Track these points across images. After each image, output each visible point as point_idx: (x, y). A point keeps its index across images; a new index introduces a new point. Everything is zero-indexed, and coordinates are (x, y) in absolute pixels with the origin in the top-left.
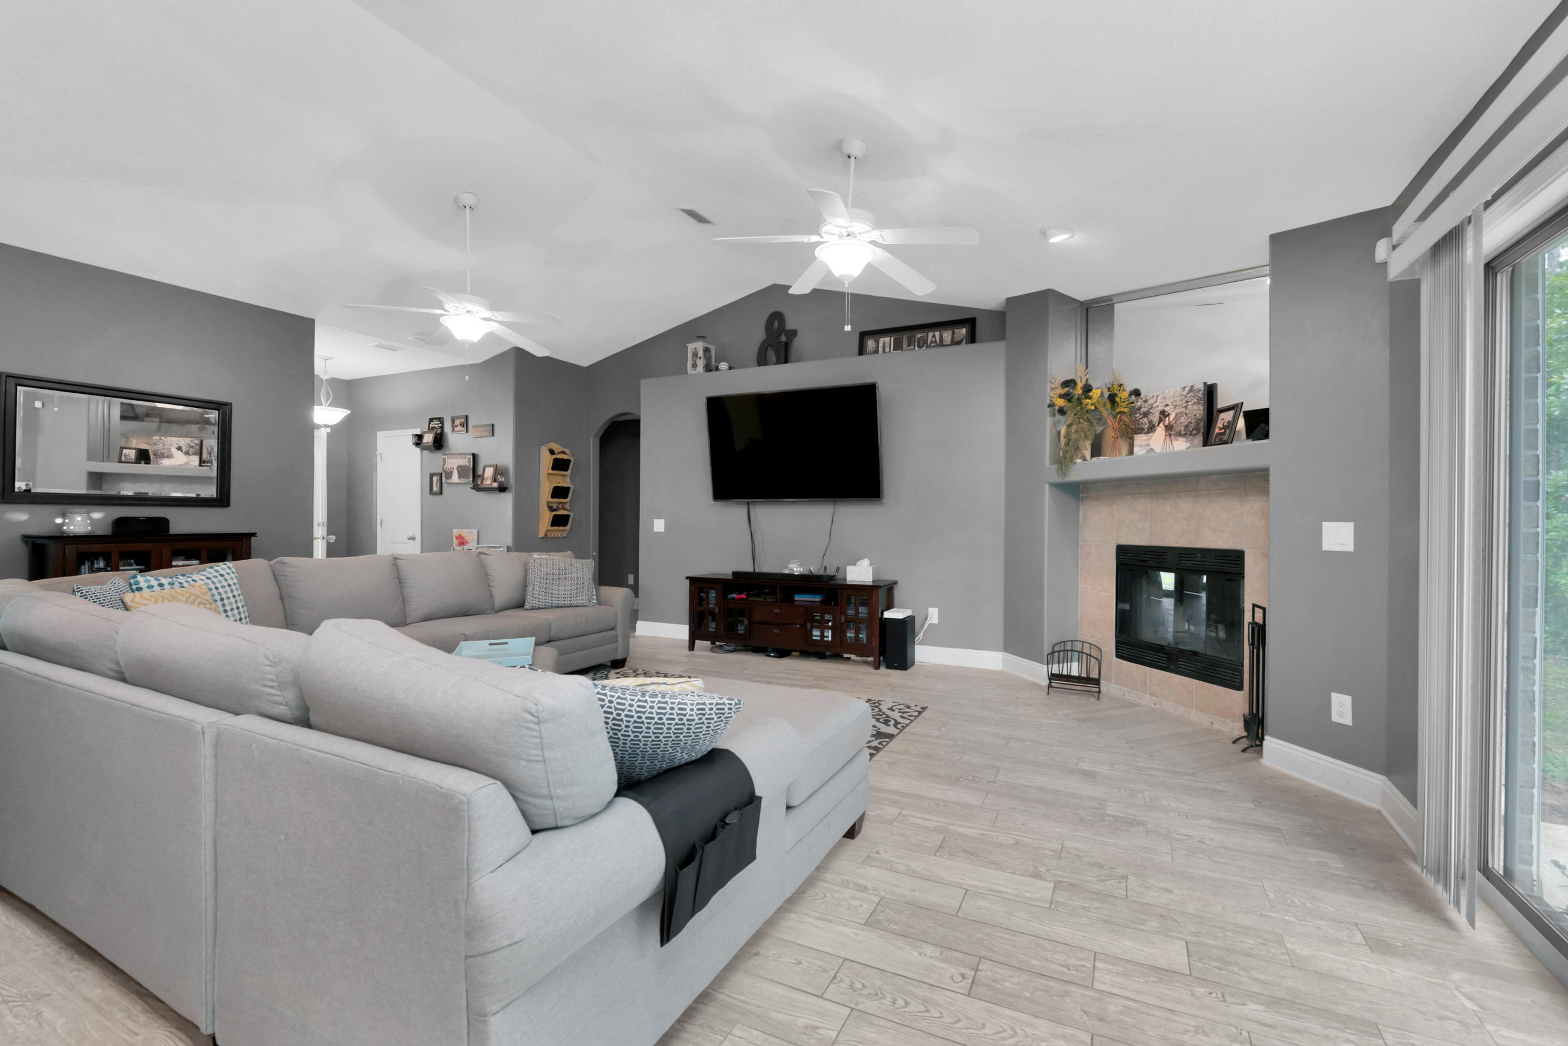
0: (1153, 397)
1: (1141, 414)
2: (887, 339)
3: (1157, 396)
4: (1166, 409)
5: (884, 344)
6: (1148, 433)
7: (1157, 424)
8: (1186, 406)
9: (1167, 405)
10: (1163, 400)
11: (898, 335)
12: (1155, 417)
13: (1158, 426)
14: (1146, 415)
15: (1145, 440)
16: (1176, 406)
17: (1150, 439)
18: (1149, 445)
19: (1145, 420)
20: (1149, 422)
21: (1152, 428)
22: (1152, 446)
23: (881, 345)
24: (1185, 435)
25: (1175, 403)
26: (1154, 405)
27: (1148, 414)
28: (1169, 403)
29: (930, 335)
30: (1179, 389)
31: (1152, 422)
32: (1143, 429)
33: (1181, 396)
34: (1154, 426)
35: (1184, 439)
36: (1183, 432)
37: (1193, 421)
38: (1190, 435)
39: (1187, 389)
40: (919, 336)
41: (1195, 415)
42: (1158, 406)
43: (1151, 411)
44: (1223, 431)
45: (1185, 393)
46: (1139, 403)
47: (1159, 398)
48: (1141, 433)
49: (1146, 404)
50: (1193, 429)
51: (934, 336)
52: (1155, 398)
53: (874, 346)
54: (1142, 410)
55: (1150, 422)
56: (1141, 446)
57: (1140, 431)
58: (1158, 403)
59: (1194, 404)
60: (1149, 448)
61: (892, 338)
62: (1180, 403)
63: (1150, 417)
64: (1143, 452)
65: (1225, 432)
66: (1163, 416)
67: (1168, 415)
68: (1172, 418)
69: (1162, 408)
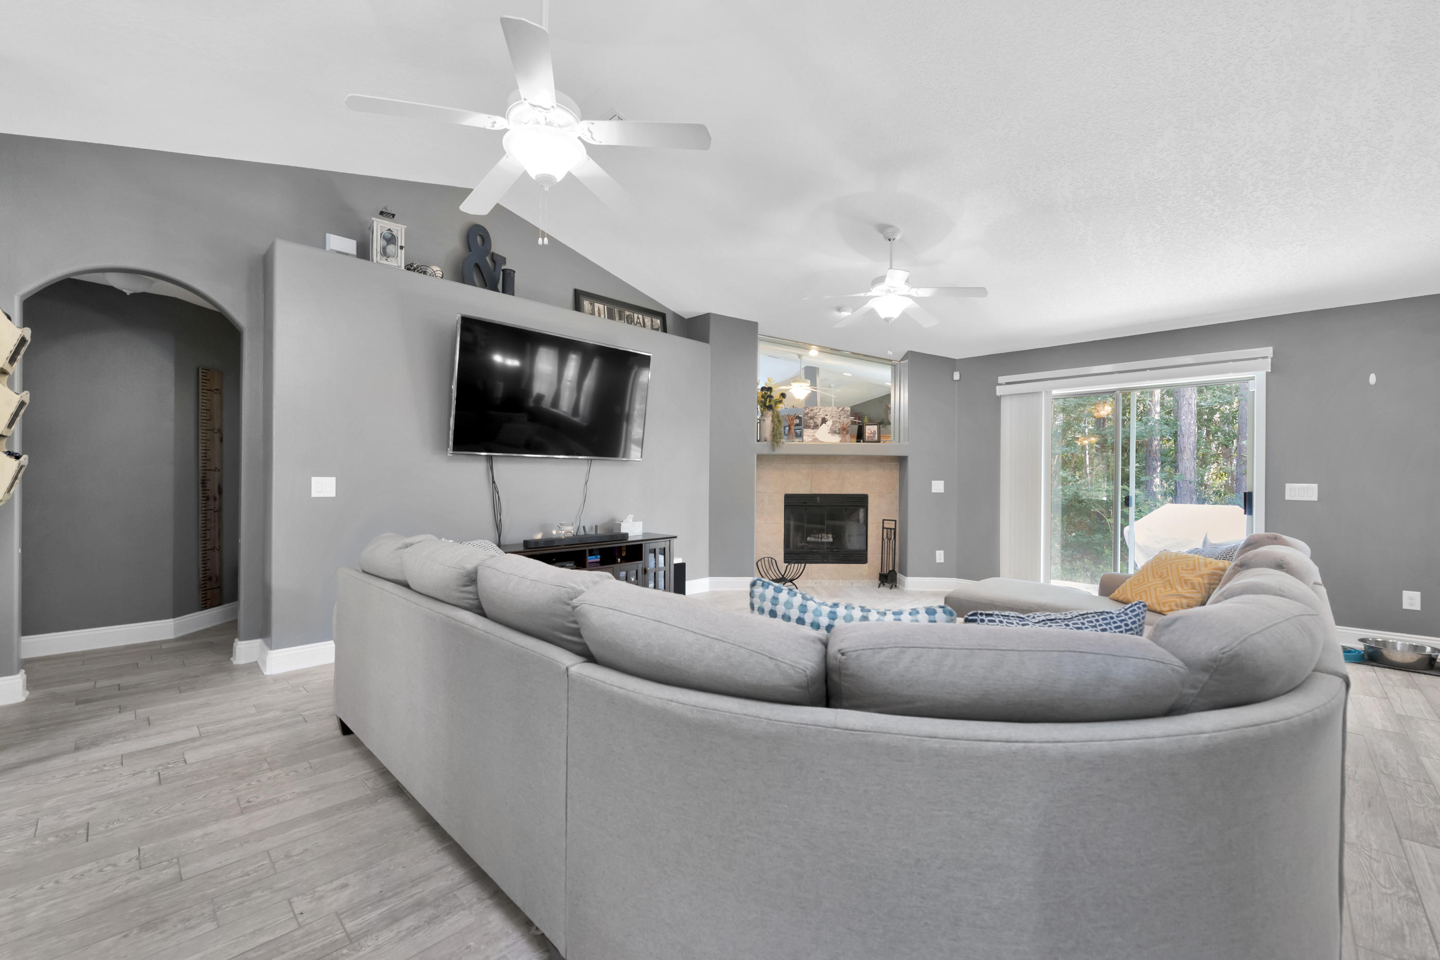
1: (808, 417)
2: (601, 306)
4: (826, 417)
5: (599, 310)
6: (813, 429)
8: (839, 418)
9: (827, 415)
10: (824, 412)
11: (611, 307)
12: (819, 421)
13: (820, 426)
14: (811, 418)
15: (811, 433)
16: (833, 417)
17: (815, 432)
18: (814, 436)
19: (811, 421)
20: (814, 423)
21: (816, 427)
22: (816, 437)
23: (596, 310)
24: (839, 433)
28: (829, 414)
29: (636, 315)
30: (835, 408)
31: (816, 423)
32: (810, 426)
33: (837, 412)
34: (818, 425)
35: (838, 436)
36: (837, 432)
37: (847, 427)
39: (840, 409)
40: (627, 313)
41: (848, 424)
42: (820, 415)
44: (872, 435)
45: (839, 411)
46: (807, 411)
47: (821, 410)
49: (812, 412)
51: (638, 318)
52: (818, 410)
53: (590, 309)
54: (809, 415)
55: (815, 423)
56: (808, 436)
57: (808, 427)
58: (820, 413)
59: (845, 417)
60: (814, 437)
61: (606, 307)
62: (836, 416)
63: (815, 420)
64: (811, 439)
65: (874, 436)
66: (824, 421)
67: (827, 421)
68: (829, 423)
69: (823, 416)
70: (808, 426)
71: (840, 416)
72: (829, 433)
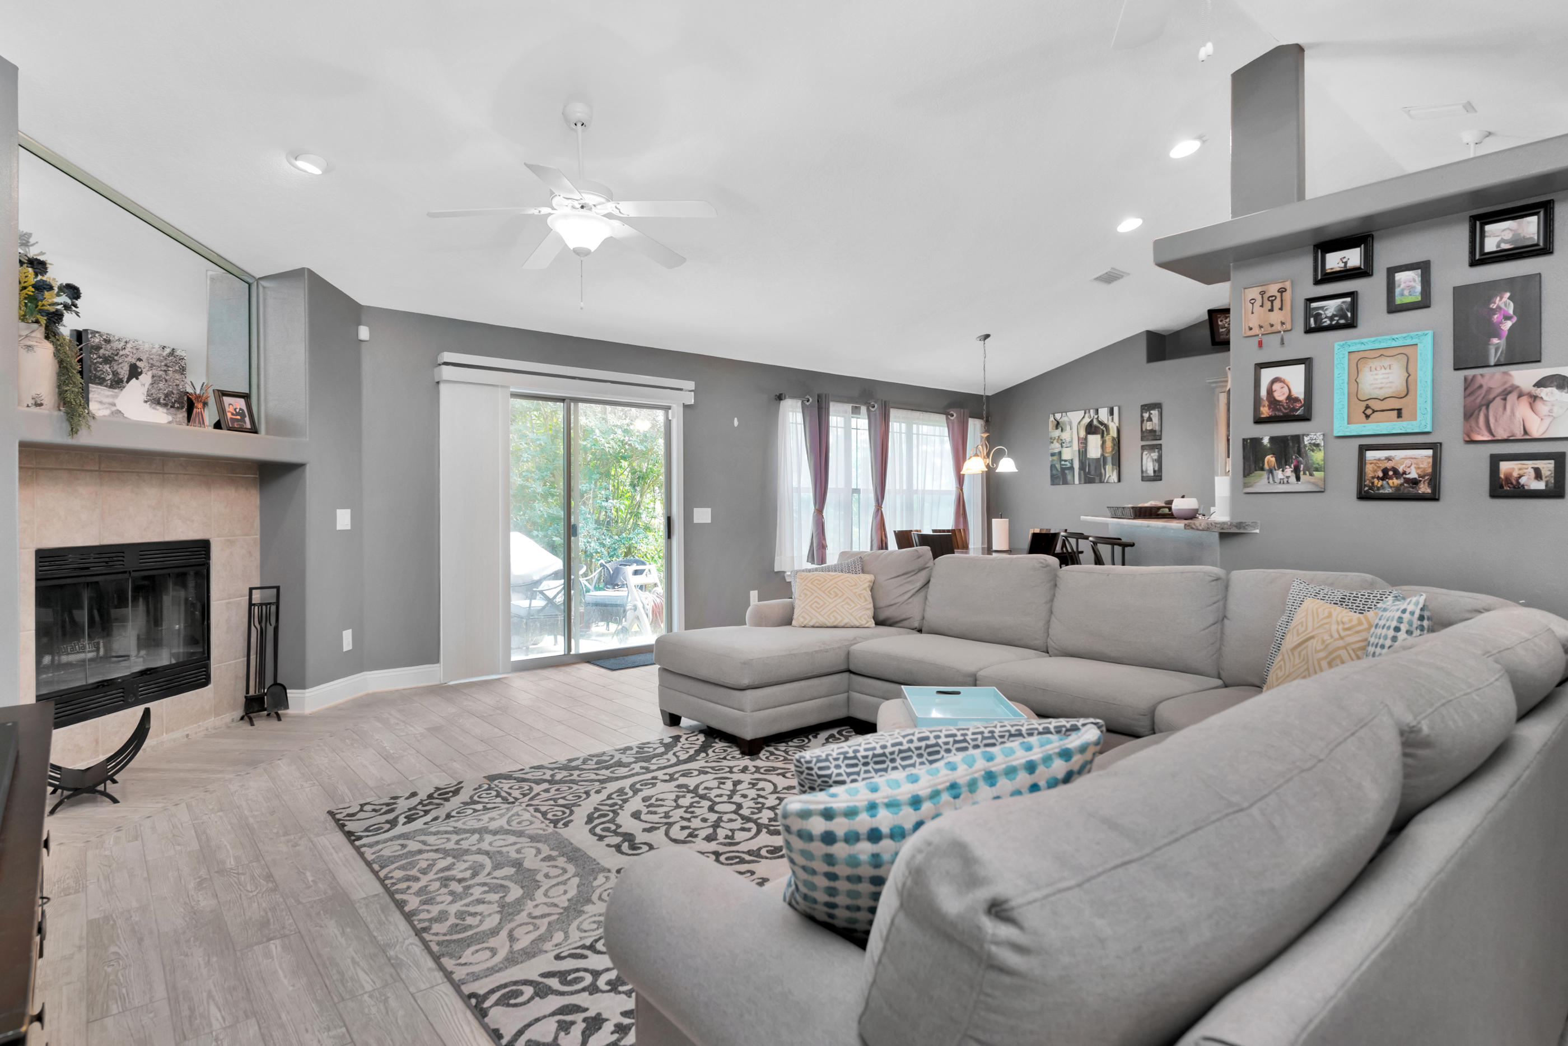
0: (119, 340)
1: (100, 357)
3: (126, 342)
4: (139, 364)
6: (111, 387)
7: (125, 380)
8: (165, 371)
9: (140, 360)
12: (124, 371)
13: (128, 382)
14: (108, 360)
17: (116, 396)
18: (114, 405)
19: (107, 367)
20: (113, 372)
21: (117, 383)
22: (119, 407)
24: (165, 405)
25: (151, 361)
26: (121, 353)
27: (111, 361)
28: (144, 357)
30: (157, 346)
31: (117, 373)
33: (160, 355)
34: (121, 381)
35: (165, 410)
36: (162, 401)
37: (175, 392)
38: (171, 407)
39: (168, 351)
41: (177, 385)
42: (127, 356)
43: (116, 358)
44: (239, 417)
45: (165, 354)
46: (97, 340)
47: (128, 346)
48: (100, 384)
49: (109, 347)
50: (175, 401)
52: (122, 344)
54: (102, 351)
55: (115, 374)
56: (101, 402)
57: (101, 381)
58: (126, 352)
59: (175, 371)
60: (114, 409)
62: (158, 364)
64: (107, 412)
65: (243, 420)
66: (135, 372)
67: (141, 373)
68: (146, 378)
69: (134, 361)
70: (99, 378)
71: (166, 365)
72: (146, 402)
